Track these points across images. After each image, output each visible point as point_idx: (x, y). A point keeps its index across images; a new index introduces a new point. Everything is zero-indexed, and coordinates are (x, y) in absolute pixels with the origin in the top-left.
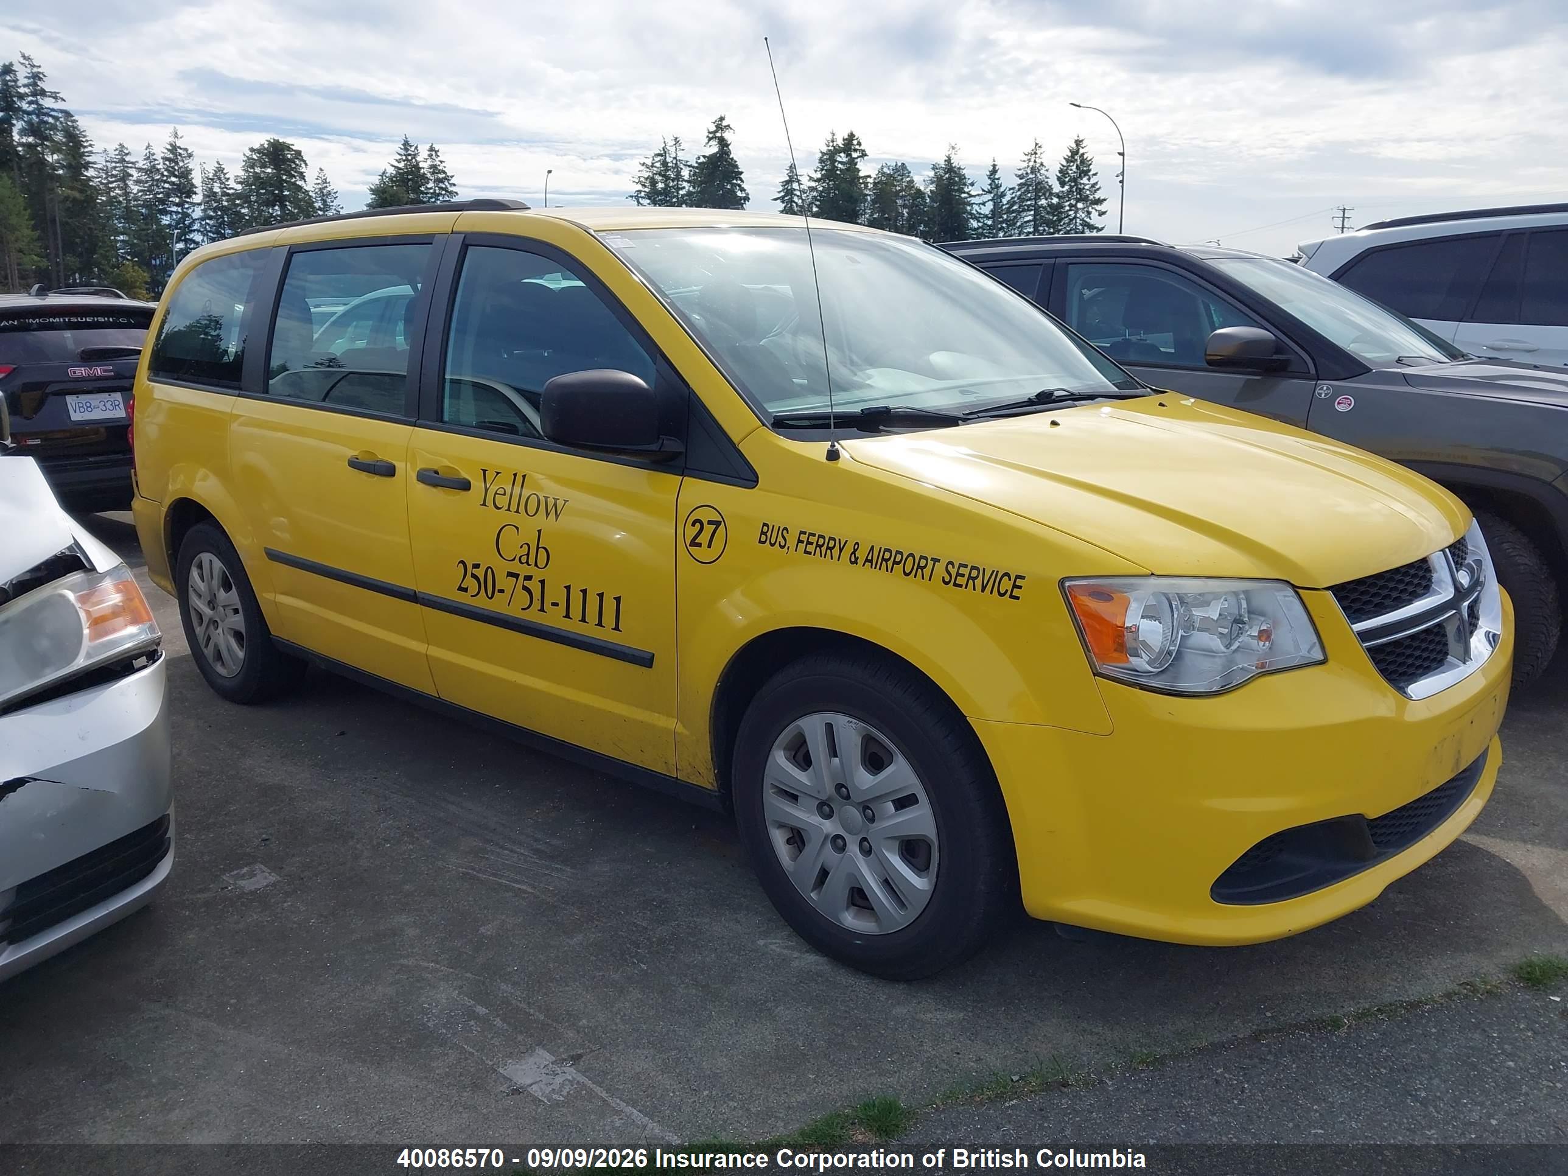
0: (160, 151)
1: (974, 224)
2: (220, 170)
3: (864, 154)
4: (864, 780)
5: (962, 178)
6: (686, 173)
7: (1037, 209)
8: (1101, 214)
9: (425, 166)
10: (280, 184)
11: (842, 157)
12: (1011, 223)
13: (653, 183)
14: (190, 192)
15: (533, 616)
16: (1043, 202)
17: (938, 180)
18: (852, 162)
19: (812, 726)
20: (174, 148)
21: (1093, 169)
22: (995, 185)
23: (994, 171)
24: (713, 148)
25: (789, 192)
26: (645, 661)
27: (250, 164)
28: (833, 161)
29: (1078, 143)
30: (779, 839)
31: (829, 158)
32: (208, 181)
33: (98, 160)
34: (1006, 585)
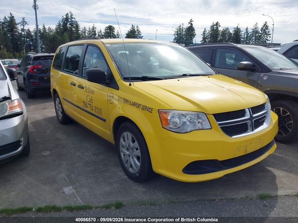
0: (91, 28)
1: (242, 39)
2: (101, 31)
3: (220, 26)
4: (132, 144)
5: (240, 30)
6: (184, 30)
7: (256, 36)
8: (270, 37)
9: (136, 29)
10: (110, 33)
11: (216, 27)
12: (250, 39)
13: (178, 32)
14: (96, 35)
15: (91, 111)
16: (257, 35)
17: (235, 31)
18: (217, 27)
19: (125, 134)
20: (93, 27)
21: (269, 28)
22: (247, 32)
23: (247, 29)
24: (190, 25)
25: (204, 33)
26: (105, 121)
27: (106, 30)
28: (213, 27)
29: (266, 22)
30: (122, 154)
31: (212, 27)
32: (99, 33)
33: (81, 29)
34: (150, 110)
